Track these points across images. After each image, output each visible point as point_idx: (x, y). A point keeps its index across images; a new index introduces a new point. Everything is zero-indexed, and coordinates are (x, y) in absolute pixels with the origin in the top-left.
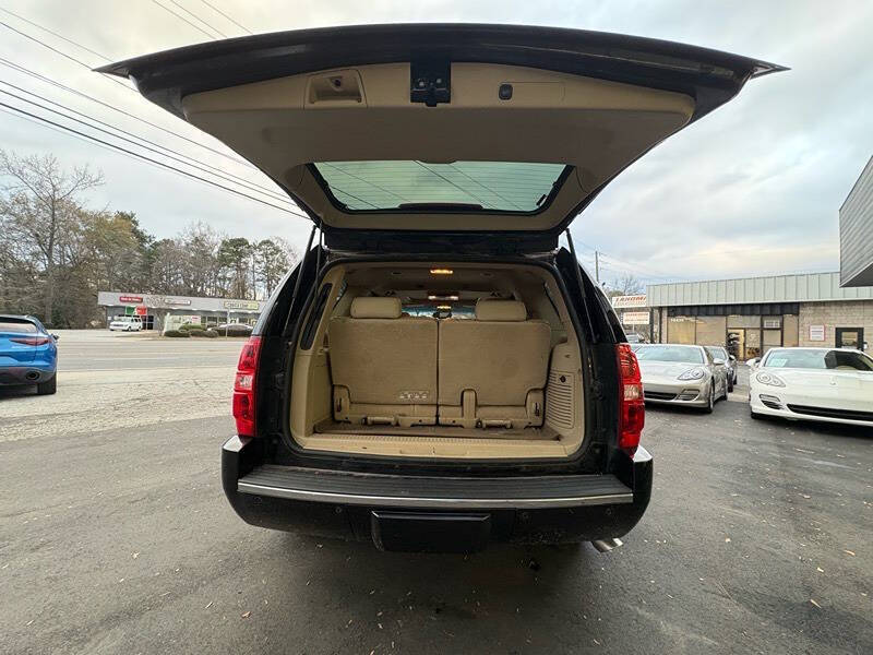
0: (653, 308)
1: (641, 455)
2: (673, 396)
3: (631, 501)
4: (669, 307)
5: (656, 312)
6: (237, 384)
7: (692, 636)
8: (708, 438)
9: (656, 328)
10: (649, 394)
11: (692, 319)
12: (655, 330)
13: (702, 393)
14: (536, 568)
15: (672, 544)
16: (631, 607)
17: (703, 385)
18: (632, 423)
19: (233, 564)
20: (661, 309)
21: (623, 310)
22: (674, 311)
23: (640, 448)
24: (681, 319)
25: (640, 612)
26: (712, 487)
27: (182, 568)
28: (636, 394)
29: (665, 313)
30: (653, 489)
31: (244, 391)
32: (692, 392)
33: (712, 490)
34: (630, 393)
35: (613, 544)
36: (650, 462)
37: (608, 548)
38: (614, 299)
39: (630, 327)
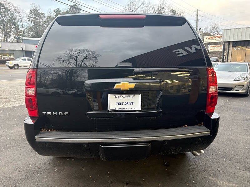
0: (225, 42)
1: (214, 116)
2: (231, 89)
3: (209, 134)
4: (233, 42)
5: (227, 44)
6: (26, 92)
7: (230, 184)
8: (245, 108)
9: (226, 53)
10: (220, 88)
11: (244, 48)
12: (225, 54)
13: (245, 87)
14: (167, 165)
15: (225, 153)
16: (207, 177)
17: (246, 82)
18: (212, 102)
19: (30, 174)
20: (229, 42)
21: (209, 44)
22: (236, 44)
23: (215, 113)
24: (239, 48)
25: (210, 178)
26: (245, 129)
27: (6, 178)
28: (214, 90)
29: (231, 45)
30: (218, 131)
31: (31, 96)
32: (240, 87)
33: (244, 130)
34: (212, 89)
35: (201, 152)
36: (218, 119)
37: (199, 154)
38: (205, 37)
39: (212, 53)
